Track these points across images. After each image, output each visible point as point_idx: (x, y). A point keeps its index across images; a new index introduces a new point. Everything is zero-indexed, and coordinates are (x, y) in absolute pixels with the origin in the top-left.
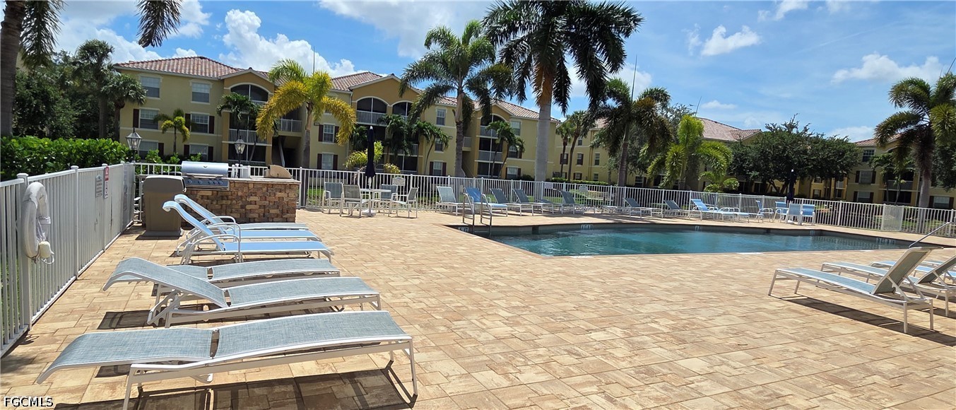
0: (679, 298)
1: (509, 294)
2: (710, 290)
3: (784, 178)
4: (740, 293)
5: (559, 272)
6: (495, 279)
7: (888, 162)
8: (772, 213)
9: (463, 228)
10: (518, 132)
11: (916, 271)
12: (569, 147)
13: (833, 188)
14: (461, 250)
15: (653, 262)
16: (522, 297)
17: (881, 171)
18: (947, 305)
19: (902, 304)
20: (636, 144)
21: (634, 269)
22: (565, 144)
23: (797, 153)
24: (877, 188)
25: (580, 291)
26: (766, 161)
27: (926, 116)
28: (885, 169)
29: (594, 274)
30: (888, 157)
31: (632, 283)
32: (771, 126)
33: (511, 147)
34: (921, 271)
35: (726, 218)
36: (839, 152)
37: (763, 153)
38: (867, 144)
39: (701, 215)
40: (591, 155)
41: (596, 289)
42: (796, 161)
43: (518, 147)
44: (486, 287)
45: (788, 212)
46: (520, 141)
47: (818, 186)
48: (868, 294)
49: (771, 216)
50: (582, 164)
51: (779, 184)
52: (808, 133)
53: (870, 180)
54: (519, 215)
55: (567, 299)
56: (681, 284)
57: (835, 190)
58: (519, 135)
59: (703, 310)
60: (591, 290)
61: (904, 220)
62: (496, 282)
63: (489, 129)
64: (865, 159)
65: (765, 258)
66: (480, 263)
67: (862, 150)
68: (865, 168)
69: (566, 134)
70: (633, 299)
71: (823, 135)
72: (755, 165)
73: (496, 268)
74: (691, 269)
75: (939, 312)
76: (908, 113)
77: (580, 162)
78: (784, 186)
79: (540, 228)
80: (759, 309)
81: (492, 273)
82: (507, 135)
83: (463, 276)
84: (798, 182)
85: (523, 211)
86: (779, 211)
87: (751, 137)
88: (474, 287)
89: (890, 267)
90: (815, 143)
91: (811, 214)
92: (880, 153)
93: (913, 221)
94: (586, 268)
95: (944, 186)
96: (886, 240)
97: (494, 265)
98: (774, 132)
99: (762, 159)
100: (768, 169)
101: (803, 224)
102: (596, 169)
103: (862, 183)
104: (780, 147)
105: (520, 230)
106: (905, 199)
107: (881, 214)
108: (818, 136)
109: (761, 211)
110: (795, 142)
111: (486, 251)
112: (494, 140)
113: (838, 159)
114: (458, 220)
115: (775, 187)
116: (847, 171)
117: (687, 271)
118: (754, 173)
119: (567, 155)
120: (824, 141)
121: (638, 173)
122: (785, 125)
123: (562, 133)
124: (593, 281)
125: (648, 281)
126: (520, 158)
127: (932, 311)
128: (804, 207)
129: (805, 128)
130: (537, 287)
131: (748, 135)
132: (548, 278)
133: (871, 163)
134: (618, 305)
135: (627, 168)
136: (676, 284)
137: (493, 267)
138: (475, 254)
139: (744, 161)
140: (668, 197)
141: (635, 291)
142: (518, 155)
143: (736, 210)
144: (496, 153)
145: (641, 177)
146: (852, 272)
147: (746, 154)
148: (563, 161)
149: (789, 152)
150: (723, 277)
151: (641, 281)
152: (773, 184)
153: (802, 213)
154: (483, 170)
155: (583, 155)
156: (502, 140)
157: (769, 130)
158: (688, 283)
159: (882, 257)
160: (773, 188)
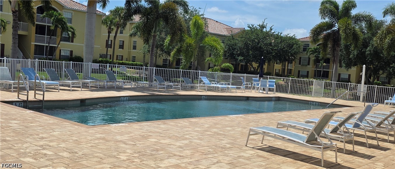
0: (188, 152)
1: (55, 161)
2: (209, 145)
3: (258, 61)
4: (228, 146)
5: (100, 139)
6: (44, 149)
7: (316, 52)
8: (250, 86)
9: (18, 104)
10: (70, 21)
11: (329, 125)
12: (112, 35)
13: (286, 68)
14: (14, 124)
15: (172, 125)
16: (67, 162)
17: (313, 58)
18: (345, 145)
19: (321, 148)
20: (163, 35)
21: (158, 132)
22: (109, 33)
23: (266, 45)
24: (311, 68)
25: (115, 154)
26: (248, 50)
27: (336, 25)
28: (315, 56)
29: (127, 138)
30: (317, 49)
31: (156, 143)
32: (251, 26)
33: (64, 33)
34: (332, 124)
35: (223, 90)
36: (289, 44)
37: (246, 45)
38: (305, 40)
39: (206, 88)
40: (130, 42)
41: (128, 151)
42: (265, 50)
43: (70, 33)
44: (35, 156)
45: (260, 85)
46: (72, 28)
47: (278, 67)
48: (302, 142)
49: (250, 88)
50: (123, 48)
51: (255, 65)
52: (273, 31)
53: (306, 63)
54: (69, 90)
55: (104, 161)
56: (190, 142)
57: (288, 69)
58: (71, 23)
59: (204, 161)
60: (125, 152)
61: (324, 88)
62: (45, 152)
63: (44, 17)
64: (305, 50)
65: (244, 118)
66: (31, 135)
67: (303, 44)
68: (305, 56)
69: (110, 24)
70: (156, 156)
71: (281, 33)
72: (241, 52)
73: (46, 138)
74: (197, 129)
75: (340, 150)
76: (327, 22)
77: (122, 47)
78: (258, 67)
79: (87, 101)
80: (240, 157)
81: (41, 143)
82: (60, 22)
83: (14, 148)
84: (266, 64)
85: (73, 87)
86: (254, 85)
87: (238, 33)
88: (24, 158)
89: (315, 122)
90: (276, 38)
91: (273, 86)
92: (313, 46)
93: (329, 89)
94: (122, 134)
95: (346, 67)
96: (315, 103)
97: (44, 136)
98: (253, 30)
99: (245, 48)
100: (248, 55)
101: (269, 93)
102: (134, 53)
103: (303, 65)
104: (256, 40)
105: (70, 103)
106: (325, 75)
107: (313, 85)
108: (278, 34)
109: (244, 85)
110: (265, 37)
111: (38, 124)
112: (49, 27)
113: (289, 50)
114: (13, 96)
115: (253, 67)
116: (294, 57)
117: (195, 131)
118: (240, 58)
119: (112, 41)
120: (282, 37)
121: (164, 56)
122: (259, 25)
123: (107, 23)
124: (126, 144)
125: (167, 141)
126: (72, 42)
127: (336, 151)
128: (269, 81)
129: (271, 28)
130: (80, 153)
131: (237, 31)
132: (90, 145)
133: (307, 52)
134: (144, 162)
135: (157, 53)
136: (186, 142)
137: (43, 138)
138: (27, 127)
139: (234, 49)
140: (185, 75)
141: (157, 150)
142: (70, 39)
143: (229, 84)
144: (50, 38)
145: (166, 60)
146: (294, 127)
147: (236, 45)
148: (108, 46)
149: (261, 44)
150: (218, 134)
151: (162, 141)
152: (252, 65)
153: (268, 85)
154: (39, 51)
155: (123, 41)
156: (56, 27)
157: (249, 29)
158: (195, 141)
159: (312, 115)
160: (252, 68)
